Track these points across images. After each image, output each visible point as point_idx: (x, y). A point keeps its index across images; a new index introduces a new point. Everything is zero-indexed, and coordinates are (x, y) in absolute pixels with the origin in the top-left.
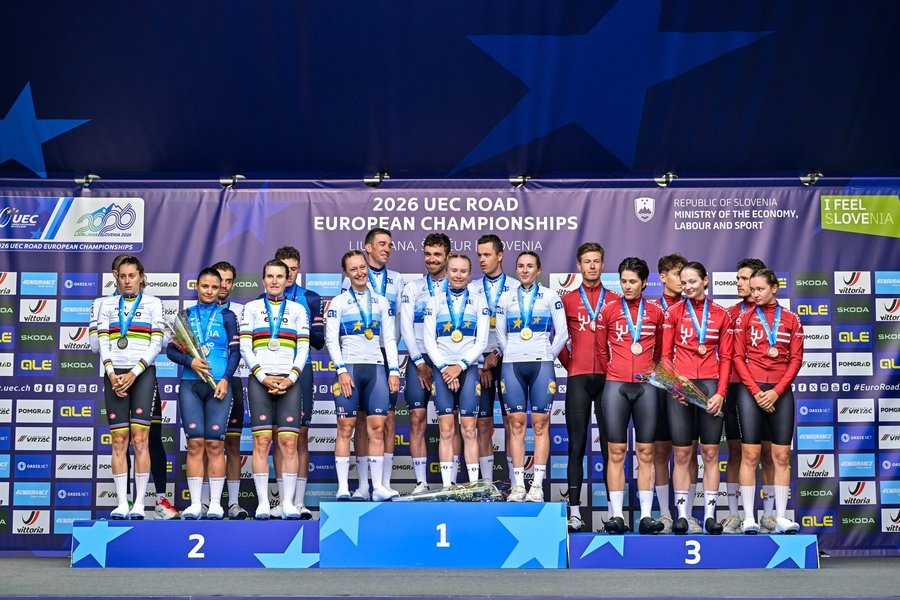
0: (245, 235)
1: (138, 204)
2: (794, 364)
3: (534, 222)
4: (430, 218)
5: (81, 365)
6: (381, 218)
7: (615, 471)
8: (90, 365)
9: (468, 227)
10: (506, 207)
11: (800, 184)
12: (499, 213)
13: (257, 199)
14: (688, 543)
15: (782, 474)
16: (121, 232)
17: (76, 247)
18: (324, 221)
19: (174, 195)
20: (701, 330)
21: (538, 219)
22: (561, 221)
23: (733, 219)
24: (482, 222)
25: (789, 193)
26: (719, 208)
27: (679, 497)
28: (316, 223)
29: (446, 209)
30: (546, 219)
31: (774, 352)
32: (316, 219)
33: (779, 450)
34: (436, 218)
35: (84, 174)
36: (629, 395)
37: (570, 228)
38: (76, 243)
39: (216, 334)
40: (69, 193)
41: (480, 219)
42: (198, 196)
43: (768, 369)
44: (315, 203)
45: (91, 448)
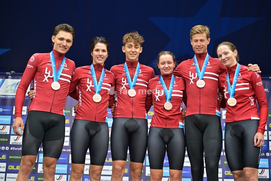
8: (7, 140)
11: (269, 80)
17: (5, 97)
35: (10, 71)
38: (5, 95)
40: (4, 77)
45: (5, 171)
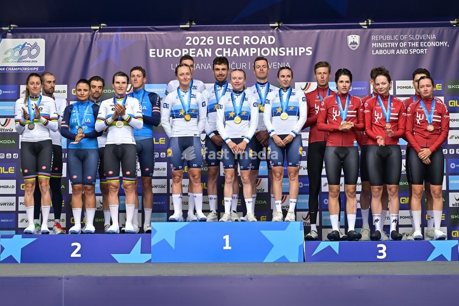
0: (107, 61)
1: (41, 42)
2: (443, 134)
3: (285, 51)
4: (221, 49)
5: (8, 142)
6: (191, 50)
7: (333, 203)
8: (14, 142)
9: (244, 54)
10: (267, 42)
11: (451, 25)
12: (263, 45)
13: (114, 39)
14: (379, 246)
15: (438, 203)
16: (31, 60)
17: (3, 69)
18: (156, 52)
19: (63, 37)
20: (387, 114)
21: (288, 49)
22: (302, 50)
23: (408, 48)
24: (253, 51)
25: (443, 31)
26: (400, 41)
27: (375, 218)
28: (151, 53)
29: (231, 44)
30: (292, 49)
31: (431, 128)
32: (151, 50)
33: (435, 188)
34: (224, 49)
35: (8, 25)
36: (340, 155)
37: (307, 54)
39: (89, 120)
41: (252, 49)
42: (78, 37)
43: (427, 138)
44: (150, 41)
45: (14, 192)
